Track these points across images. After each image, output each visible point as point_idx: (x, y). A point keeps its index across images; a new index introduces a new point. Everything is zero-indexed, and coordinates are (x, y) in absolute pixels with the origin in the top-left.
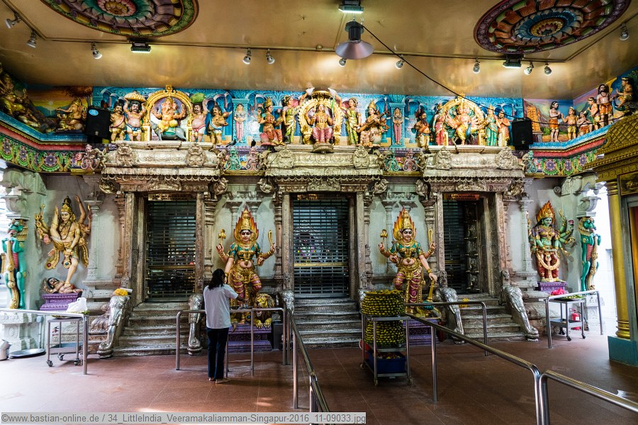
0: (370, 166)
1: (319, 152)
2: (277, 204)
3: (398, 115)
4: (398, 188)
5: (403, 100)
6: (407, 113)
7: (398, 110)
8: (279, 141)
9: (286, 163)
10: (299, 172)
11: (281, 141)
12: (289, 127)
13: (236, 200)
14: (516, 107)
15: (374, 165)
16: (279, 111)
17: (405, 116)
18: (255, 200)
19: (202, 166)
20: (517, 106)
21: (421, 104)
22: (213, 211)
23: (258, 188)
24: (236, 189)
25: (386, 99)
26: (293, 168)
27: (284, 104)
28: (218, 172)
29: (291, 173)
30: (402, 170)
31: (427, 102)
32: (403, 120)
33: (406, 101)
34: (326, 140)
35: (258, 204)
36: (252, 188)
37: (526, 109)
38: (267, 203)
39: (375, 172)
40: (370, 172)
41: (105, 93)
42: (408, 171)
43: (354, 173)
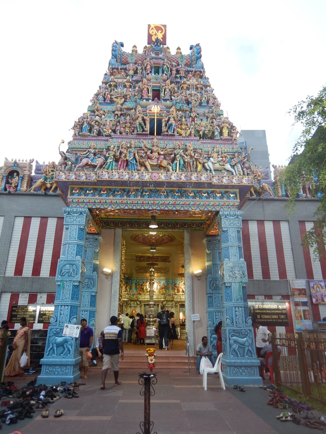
2: (141, 307)
4: (169, 303)
6: (172, 285)
9: (143, 297)
10: (146, 300)
11: (142, 292)
13: (132, 306)
18: (136, 306)
19: (125, 298)
22: (126, 308)
23: (137, 303)
24: (132, 303)
28: (128, 300)
29: (144, 300)
33: (172, 282)
35: (137, 307)
36: (135, 303)
38: (139, 306)
39: (163, 300)
40: (162, 300)
42: (171, 299)
43: (158, 300)
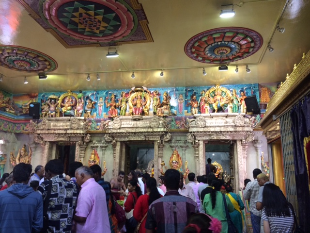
0: (159, 126)
1: (135, 120)
2: (114, 147)
3: (181, 98)
4: (178, 138)
6: (186, 96)
7: (181, 95)
8: (116, 115)
9: (117, 126)
10: (122, 131)
12: (122, 107)
13: (95, 145)
14: (254, 89)
15: (162, 126)
18: (104, 145)
19: (78, 129)
21: (194, 91)
22: (85, 150)
24: (95, 139)
25: (174, 90)
28: (85, 132)
29: (118, 131)
30: (179, 128)
31: (198, 90)
32: (184, 101)
33: (186, 90)
35: (106, 147)
36: (102, 139)
37: (260, 89)
39: (162, 129)
40: (159, 130)
41: (43, 96)
42: (182, 129)
43: (151, 130)
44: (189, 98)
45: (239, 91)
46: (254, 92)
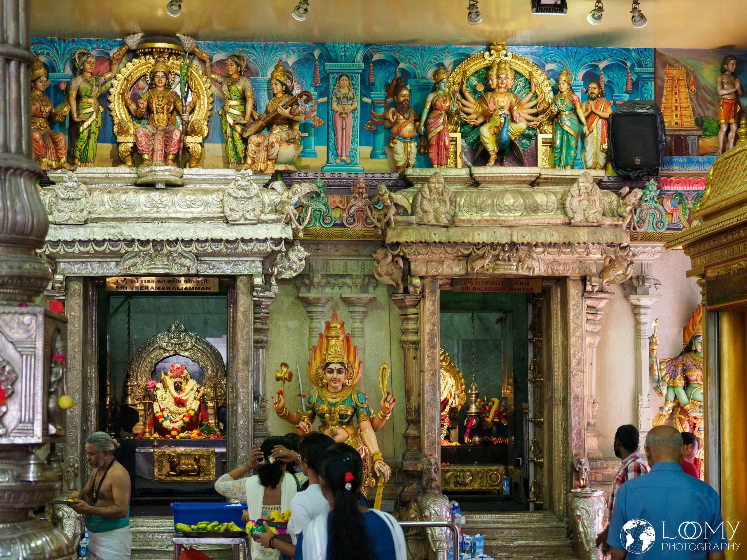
0: (263, 217)
1: (150, 186)
3: (344, 91)
4: (336, 265)
5: (359, 57)
7: (345, 81)
8: (58, 159)
9: (72, 211)
11: (63, 160)
12: (86, 125)
14: (637, 69)
15: (273, 217)
16: (63, 87)
17: (363, 95)
20: (640, 65)
21: (401, 65)
25: (316, 53)
26: (86, 222)
27: (77, 71)
30: (342, 225)
31: (418, 61)
32: (357, 105)
33: (367, 59)
34: (166, 155)
37: (661, 72)
42: (357, 228)
44: (379, 94)
45: (581, 73)
46: (635, 84)
